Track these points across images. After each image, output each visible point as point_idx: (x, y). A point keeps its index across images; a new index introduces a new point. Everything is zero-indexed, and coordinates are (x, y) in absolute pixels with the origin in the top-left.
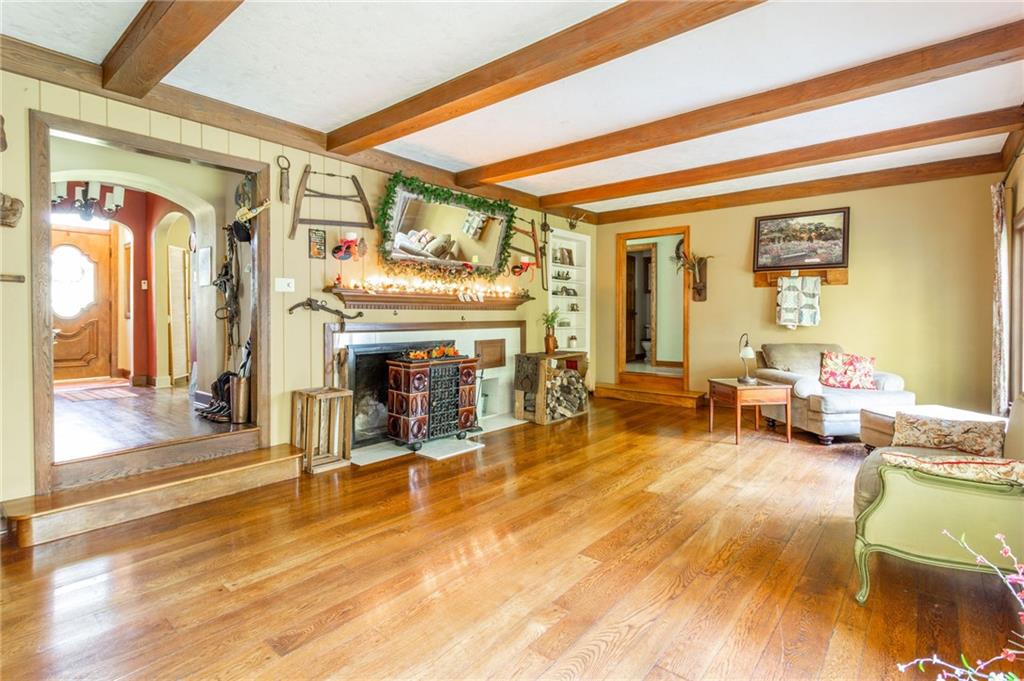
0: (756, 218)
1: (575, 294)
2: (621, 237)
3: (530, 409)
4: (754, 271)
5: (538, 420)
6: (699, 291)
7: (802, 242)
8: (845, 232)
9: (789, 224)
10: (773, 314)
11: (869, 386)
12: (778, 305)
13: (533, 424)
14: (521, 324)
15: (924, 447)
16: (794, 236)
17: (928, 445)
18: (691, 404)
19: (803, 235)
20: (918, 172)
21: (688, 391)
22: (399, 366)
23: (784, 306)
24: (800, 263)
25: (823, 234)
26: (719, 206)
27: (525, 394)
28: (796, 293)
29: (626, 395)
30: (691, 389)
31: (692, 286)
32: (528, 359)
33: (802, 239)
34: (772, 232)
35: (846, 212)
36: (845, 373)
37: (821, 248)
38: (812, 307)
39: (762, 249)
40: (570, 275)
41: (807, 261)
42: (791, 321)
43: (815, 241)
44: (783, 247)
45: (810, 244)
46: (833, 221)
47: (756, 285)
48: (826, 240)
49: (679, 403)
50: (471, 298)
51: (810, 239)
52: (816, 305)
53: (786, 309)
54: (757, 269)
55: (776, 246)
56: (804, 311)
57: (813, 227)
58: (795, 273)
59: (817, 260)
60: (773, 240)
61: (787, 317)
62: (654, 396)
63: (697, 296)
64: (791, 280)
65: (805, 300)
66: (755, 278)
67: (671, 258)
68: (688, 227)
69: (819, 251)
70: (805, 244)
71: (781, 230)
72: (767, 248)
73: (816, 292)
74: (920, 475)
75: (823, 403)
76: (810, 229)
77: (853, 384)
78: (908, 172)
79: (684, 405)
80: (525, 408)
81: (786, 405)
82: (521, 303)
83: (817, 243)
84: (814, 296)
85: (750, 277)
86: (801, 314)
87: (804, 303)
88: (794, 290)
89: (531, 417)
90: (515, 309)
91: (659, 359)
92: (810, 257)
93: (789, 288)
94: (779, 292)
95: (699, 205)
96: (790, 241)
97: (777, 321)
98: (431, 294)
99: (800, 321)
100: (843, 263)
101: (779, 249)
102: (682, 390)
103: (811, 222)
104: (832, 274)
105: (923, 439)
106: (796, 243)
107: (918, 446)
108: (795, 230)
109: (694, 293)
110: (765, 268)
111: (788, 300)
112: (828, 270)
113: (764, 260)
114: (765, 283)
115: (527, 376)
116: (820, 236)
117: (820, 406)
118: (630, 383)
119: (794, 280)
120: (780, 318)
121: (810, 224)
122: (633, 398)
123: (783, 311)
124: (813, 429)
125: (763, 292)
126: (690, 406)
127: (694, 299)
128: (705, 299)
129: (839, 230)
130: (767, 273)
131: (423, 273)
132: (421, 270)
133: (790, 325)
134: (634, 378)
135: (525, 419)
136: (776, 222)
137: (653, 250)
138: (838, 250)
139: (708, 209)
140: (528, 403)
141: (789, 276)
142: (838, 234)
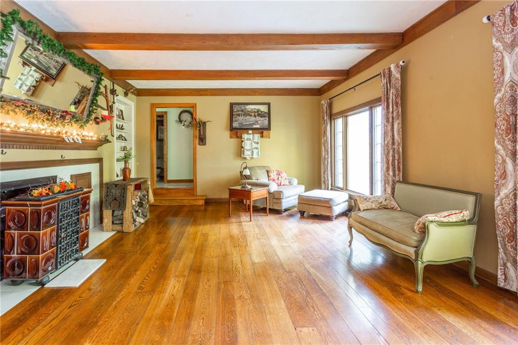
0: (231, 103)
1: (126, 140)
2: (153, 106)
3: (118, 222)
4: (231, 130)
5: (125, 229)
6: (202, 140)
7: (252, 117)
8: (269, 113)
9: (246, 108)
10: (240, 152)
11: (288, 184)
12: (242, 147)
13: (121, 232)
14: (99, 160)
15: (374, 209)
16: (247, 114)
17: (376, 208)
18: (201, 202)
19: (252, 114)
20: (294, 91)
21: (197, 195)
22: (26, 205)
23: (246, 148)
24: (251, 127)
25: (260, 114)
26: (212, 95)
27: (113, 212)
28: (251, 142)
29: (161, 203)
30: (198, 194)
31: (198, 137)
32: (116, 185)
33: (251, 116)
34: (238, 111)
35: (269, 105)
36: (278, 179)
37: (260, 121)
38: (257, 148)
39: (234, 119)
40: (124, 127)
41: (254, 126)
42: (249, 155)
43: (257, 117)
44: (244, 119)
45: (254, 118)
46: (264, 108)
47: (231, 137)
48: (261, 117)
49: (195, 203)
50: (73, 140)
51: (255, 116)
52: (259, 148)
53: (246, 150)
54: (232, 129)
55: (241, 118)
56: (254, 150)
57: (256, 111)
58: (250, 132)
59: (258, 126)
60: (239, 115)
61: (247, 154)
62: (179, 201)
63: (201, 143)
64: (248, 135)
65: (255, 145)
66: (230, 134)
67: (176, 121)
68: (196, 104)
69: (259, 122)
70: (253, 119)
71: (242, 111)
72: (237, 119)
73: (259, 141)
74: (442, 224)
75: (282, 194)
76: (255, 111)
77: (282, 184)
78: (291, 90)
79: (198, 204)
80: (113, 223)
81: (267, 197)
82: (101, 145)
83: (258, 118)
84: (258, 143)
85: (228, 133)
86: (253, 152)
87: (254, 147)
88: (250, 140)
89: (118, 228)
90: (97, 150)
91: (169, 179)
92: (255, 125)
93: (247, 139)
94: (243, 141)
95: (201, 92)
96: (246, 116)
97: (242, 155)
98: (39, 135)
99: (252, 155)
100: (268, 128)
101: (241, 119)
102: (193, 195)
103: (255, 108)
104: (265, 133)
105: (374, 206)
106: (249, 117)
107: (372, 209)
108: (248, 111)
109: (199, 141)
110: (236, 129)
111: (247, 145)
112: (263, 131)
113: (235, 125)
114: (235, 137)
115: (115, 199)
116: (259, 115)
117: (280, 195)
118: (161, 194)
119: (250, 135)
120: (244, 155)
121: (255, 109)
122: (167, 203)
123: (245, 151)
124: (276, 207)
125: (234, 141)
126: (201, 204)
127: (199, 144)
128: (205, 144)
129: (266, 113)
130: (236, 132)
131: (31, 115)
132: (29, 112)
133: (247, 157)
134: (164, 192)
135: (113, 230)
136: (240, 106)
137: (165, 116)
138: (266, 122)
139: (206, 95)
140: (115, 218)
141: (248, 133)
142: (266, 115)
